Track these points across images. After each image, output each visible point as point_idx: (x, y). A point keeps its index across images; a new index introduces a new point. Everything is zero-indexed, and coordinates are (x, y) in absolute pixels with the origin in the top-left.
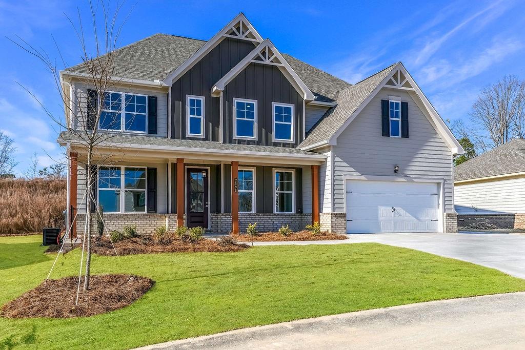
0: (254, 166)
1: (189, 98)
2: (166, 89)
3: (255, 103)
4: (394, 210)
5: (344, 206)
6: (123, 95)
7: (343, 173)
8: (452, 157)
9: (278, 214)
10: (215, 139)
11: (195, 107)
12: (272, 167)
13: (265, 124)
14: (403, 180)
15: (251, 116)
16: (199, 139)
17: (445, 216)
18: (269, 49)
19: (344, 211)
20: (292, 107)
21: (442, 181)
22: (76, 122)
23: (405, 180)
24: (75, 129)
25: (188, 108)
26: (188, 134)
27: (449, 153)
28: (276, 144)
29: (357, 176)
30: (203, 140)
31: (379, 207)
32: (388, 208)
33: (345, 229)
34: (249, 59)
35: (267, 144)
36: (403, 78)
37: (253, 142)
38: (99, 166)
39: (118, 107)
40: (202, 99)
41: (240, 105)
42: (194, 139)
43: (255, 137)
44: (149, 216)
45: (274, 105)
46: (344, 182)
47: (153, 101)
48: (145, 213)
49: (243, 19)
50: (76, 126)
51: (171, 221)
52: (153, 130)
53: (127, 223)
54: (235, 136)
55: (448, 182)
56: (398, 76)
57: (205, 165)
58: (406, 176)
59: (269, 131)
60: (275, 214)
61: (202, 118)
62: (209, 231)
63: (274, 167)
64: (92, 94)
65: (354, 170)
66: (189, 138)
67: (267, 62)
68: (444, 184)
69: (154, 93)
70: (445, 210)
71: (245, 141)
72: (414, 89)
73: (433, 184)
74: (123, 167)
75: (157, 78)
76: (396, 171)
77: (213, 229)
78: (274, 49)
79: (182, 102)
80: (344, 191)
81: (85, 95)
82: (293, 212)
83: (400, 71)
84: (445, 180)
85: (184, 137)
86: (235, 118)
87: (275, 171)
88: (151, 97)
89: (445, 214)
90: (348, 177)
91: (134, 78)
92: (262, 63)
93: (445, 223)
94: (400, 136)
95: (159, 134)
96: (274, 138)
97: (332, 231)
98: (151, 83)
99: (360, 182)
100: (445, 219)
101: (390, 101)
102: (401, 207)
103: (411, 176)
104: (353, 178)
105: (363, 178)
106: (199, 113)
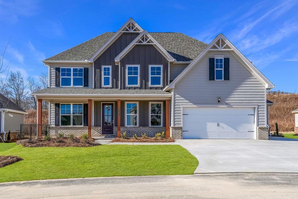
0: (138, 101)
1: (103, 67)
2: (91, 64)
3: (138, 66)
4: (218, 125)
5: (181, 123)
6: (72, 68)
7: (180, 104)
8: (265, 91)
9: (152, 127)
10: (117, 87)
11: (107, 72)
12: (149, 101)
13: (144, 77)
14: (225, 106)
15: (136, 73)
16: (109, 88)
17: (258, 129)
18: (146, 36)
19: (181, 126)
20: (161, 66)
21: (257, 106)
22: (51, 84)
23: (226, 107)
24: (50, 86)
25: (103, 72)
26: (103, 85)
27: (263, 88)
28: (151, 88)
29: (191, 105)
30: (111, 88)
31: (208, 123)
32: (215, 124)
33: (181, 136)
34: (134, 43)
35: (146, 88)
36: (224, 43)
37: (138, 88)
38: (61, 104)
39: (69, 75)
40: (110, 67)
41: (130, 69)
42: (106, 88)
43: (138, 85)
44: (84, 127)
45: (150, 66)
46: (181, 109)
47: (86, 71)
48: (82, 126)
49: (132, 21)
50: (51, 86)
51: (93, 130)
52: (86, 85)
53: (73, 131)
54: (127, 85)
55: (262, 107)
56: (220, 42)
57: (112, 101)
58: (227, 104)
59: (147, 81)
60: (149, 127)
61: (110, 77)
62: (113, 136)
63: (150, 101)
64: (58, 70)
65: (189, 102)
66: (104, 88)
67: (145, 43)
68: (258, 108)
69: (86, 67)
70: (258, 125)
71: (133, 87)
72: (232, 49)
73: (251, 108)
74: (72, 104)
75: (86, 59)
76: (219, 101)
77: (116, 134)
78: (149, 35)
79: (100, 69)
80: (181, 114)
81: (55, 71)
82: (161, 126)
83: (222, 39)
84: (259, 106)
85: (101, 88)
86: (127, 76)
87: (150, 103)
88: (85, 68)
89: (258, 127)
90: (184, 106)
91: (76, 60)
92: (142, 44)
93: (258, 134)
94: (223, 80)
95: (89, 86)
96: (150, 85)
97: (173, 137)
98: (84, 61)
99: (194, 108)
100: (258, 131)
101: (215, 58)
102: (223, 123)
103: (231, 104)
104: (188, 106)
105: (195, 106)
106: (108, 74)
